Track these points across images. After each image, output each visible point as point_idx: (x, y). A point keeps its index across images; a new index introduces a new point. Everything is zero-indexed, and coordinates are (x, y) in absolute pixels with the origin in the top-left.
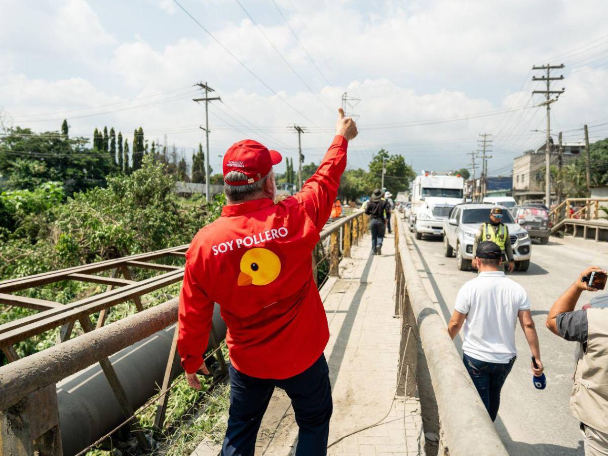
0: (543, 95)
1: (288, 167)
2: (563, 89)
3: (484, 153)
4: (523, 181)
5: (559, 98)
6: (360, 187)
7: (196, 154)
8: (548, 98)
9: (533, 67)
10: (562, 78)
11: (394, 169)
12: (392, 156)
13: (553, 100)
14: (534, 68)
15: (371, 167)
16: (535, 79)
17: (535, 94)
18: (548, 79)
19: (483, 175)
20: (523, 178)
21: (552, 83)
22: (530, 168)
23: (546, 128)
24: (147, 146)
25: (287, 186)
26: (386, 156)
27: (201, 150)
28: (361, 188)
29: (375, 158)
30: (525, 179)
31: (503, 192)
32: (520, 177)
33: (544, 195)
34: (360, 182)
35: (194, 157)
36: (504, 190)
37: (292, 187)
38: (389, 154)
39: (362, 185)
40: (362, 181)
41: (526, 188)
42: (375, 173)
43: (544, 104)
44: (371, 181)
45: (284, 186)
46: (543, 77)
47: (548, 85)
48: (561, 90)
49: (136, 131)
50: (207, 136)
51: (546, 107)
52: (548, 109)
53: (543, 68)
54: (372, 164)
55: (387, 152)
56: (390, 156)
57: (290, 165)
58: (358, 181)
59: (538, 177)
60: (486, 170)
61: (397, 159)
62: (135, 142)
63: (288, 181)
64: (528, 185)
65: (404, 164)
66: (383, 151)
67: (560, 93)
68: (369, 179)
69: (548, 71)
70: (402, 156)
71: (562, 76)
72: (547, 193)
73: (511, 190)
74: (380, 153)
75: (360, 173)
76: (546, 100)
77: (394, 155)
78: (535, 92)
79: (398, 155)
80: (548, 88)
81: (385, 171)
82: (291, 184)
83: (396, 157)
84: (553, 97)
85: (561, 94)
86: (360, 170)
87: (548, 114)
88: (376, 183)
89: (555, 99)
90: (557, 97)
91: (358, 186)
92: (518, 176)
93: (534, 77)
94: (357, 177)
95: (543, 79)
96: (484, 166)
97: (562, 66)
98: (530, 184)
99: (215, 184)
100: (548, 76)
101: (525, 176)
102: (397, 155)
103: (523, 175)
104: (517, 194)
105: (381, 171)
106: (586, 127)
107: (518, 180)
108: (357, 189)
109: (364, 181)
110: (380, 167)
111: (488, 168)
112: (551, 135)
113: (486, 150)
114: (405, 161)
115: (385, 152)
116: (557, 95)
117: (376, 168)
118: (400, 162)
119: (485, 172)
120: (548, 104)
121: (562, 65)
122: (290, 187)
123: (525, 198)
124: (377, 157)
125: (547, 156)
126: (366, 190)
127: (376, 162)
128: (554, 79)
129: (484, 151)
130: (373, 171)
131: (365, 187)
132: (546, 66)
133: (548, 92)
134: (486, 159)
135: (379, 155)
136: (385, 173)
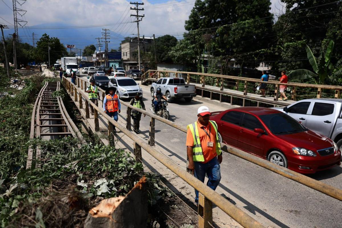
0: (135, 17)
2: (144, 15)
3: (106, 40)
4: (126, 55)
6: (30, 56)
8: (138, 19)
10: (143, 9)
11: (54, 46)
12: (52, 38)
13: (140, 20)
14: (131, 3)
15: (38, 45)
16: (131, 9)
18: (137, 9)
19: (106, 51)
20: (126, 54)
21: (139, 12)
22: (130, 49)
23: (137, 33)
31: (117, 61)
32: (125, 53)
33: (138, 64)
36: (118, 60)
38: (50, 37)
39: (32, 55)
40: (31, 52)
41: (128, 59)
42: (42, 49)
43: (136, 21)
44: (40, 53)
46: (135, 8)
47: (137, 12)
48: (143, 15)
51: (137, 23)
52: (138, 24)
53: (135, 3)
54: (39, 43)
55: (49, 36)
56: (50, 38)
59: (134, 54)
61: (55, 40)
64: (129, 58)
66: (46, 35)
67: (142, 17)
68: (38, 52)
70: (58, 39)
71: (143, 8)
72: (139, 62)
73: (122, 60)
74: (43, 35)
76: (136, 20)
78: (131, 15)
79: (56, 38)
81: (50, 48)
84: (140, 18)
87: (138, 26)
88: (43, 55)
89: (140, 19)
90: (142, 19)
91: (29, 56)
92: (124, 53)
93: (131, 8)
95: (135, 9)
96: (106, 47)
98: (130, 57)
101: (127, 53)
102: (54, 38)
103: (126, 53)
104: (125, 62)
106: (154, 35)
107: (124, 56)
108: (29, 58)
109: (33, 53)
110: (45, 45)
111: (108, 48)
113: (107, 38)
114: (60, 42)
115: (47, 35)
116: (141, 17)
117: (42, 46)
118: (57, 42)
119: (107, 50)
120: (138, 22)
121: (143, 3)
123: (128, 65)
124: (42, 38)
125: (138, 46)
126: (35, 58)
127: (41, 41)
128: (140, 10)
129: (106, 39)
130: (40, 47)
131: (35, 56)
132: (136, 3)
133: (137, 16)
134: (107, 43)
135: (44, 37)
136: (50, 49)
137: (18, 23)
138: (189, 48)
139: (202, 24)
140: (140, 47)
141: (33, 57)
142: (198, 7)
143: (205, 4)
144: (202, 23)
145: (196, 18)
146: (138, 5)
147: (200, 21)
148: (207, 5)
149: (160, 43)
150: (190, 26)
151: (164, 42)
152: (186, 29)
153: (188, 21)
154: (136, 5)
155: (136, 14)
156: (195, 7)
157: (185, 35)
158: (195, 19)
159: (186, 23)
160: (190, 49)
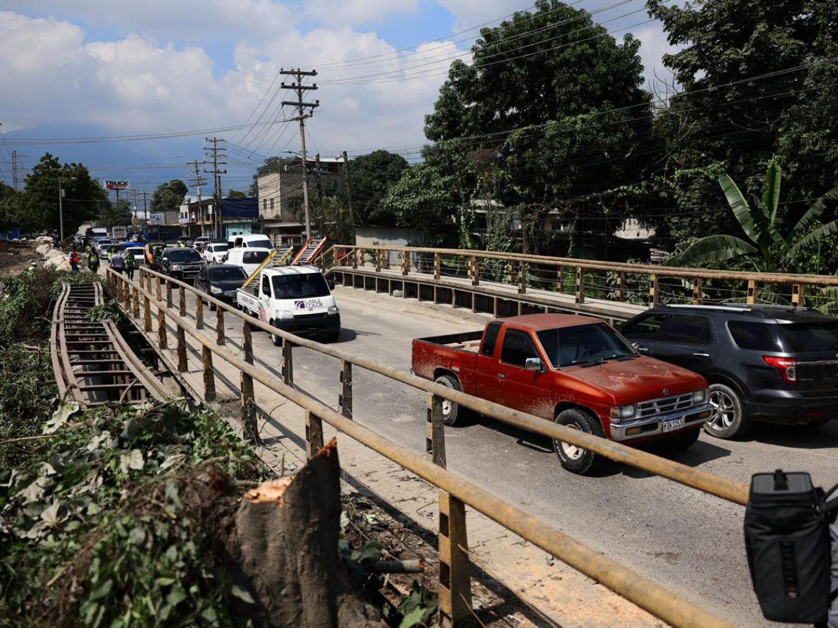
0: (293, 107)
2: (317, 102)
3: (215, 166)
4: (272, 208)
5: (314, 114)
6: (8, 215)
8: (301, 113)
9: (280, 71)
10: (314, 87)
11: (74, 187)
12: (66, 164)
13: (307, 116)
14: (282, 73)
15: (30, 184)
16: (283, 86)
17: (285, 106)
18: (300, 88)
19: (215, 196)
20: (272, 204)
21: (305, 93)
22: (281, 189)
23: (301, 149)
26: (55, 164)
28: (14, 218)
29: (36, 168)
30: (275, 206)
31: (247, 223)
32: (268, 202)
33: (303, 228)
36: (249, 221)
38: (61, 162)
40: (9, 204)
41: (277, 216)
42: (40, 194)
43: (297, 119)
44: (34, 206)
46: (294, 84)
47: (300, 96)
48: (314, 103)
51: (298, 123)
52: (302, 125)
53: (292, 73)
54: (32, 179)
55: (57, 159)
56: (63, 165)
59: (292, 204)
60: (220, 192)
61: (76, 169)
64: (279, 213)
66: (48, 156)
67: (314, 106)
69: (299, 78)
71: (315, 85)
72: (307, 224)
73: (259, 221)
74: (42, 160)
76: (297, 115)
77: (69, 164)
78: (284, 103)
79: (78, 164)
80: (300, 99)
81: (63, 193)
83: (73, 167)
84: (306, 111)
85: (315, 109)
87: (303, 131)
88: (43, 210)
89: (309, 114)
90: (311, 112)
92: (265, 200)
93: (283, 84)
95: (293, 86)
96: (216, 185)
97: (314, 73)
98: (282, 211)
100: (300, 84)
101: (275, 201)
102: (74, 165)
103: (272, 200)
104: (267, 226)
106: (345, 153)
107: (265, 207)
110: (48, 185)
111: (222, 187)
113: (217, 161)
114: (89, 175)
115: (53, 158)
116: (311, 108)
117: (41, 186)
119: (218, 193)
120: (301, 119)
121: (314, 71)
123: (278, 231)
124: (39, 166)
125: (305, 183)
126: (22, 221)
127: (37, 174)
128: (306, 88)
129: (215, 164)
130: (35, 190)
131: (20, 215)
132: (296, 70)
133: (300, 105)
134: (218, 175)
135: (43, 163)
136: (63, 195)
138: (435, 187)
139: (470, 124)
140: (308, 184)
142: (456, 79)
143: (474, 72)
144: (467, 122)
145: (454, 109)
146: (301, 76)
147: (463, 114)
148: (479, 75)
149: (362, 171)
150: (440, 129)
151: (373, 170)
152: (428, 137)
153: (433, 117)
154: (297, 76)
155: (297, 100)
156: (449, 80)
157: (427, 152)
158: (450, 111)
159: (428, 121)
160: (438, 188)
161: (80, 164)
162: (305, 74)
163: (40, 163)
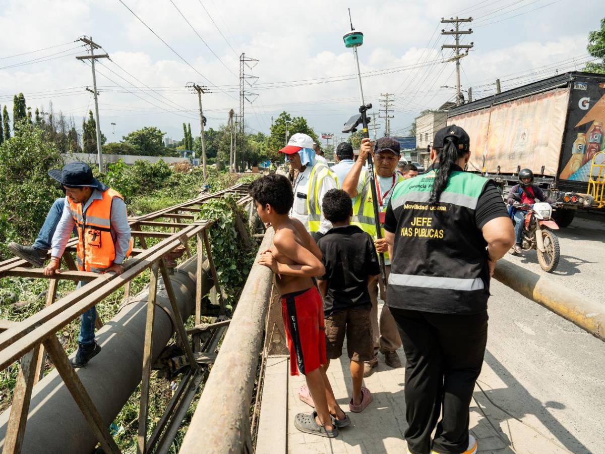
0: (451, 49)
1: (186, 133)
2: (472, 43)
3: (387, 113)
5: (469, 53)
6: (262, 151)
7: (87, 122)
8: (458, 53)
9: (441, 20)
10: (470, 32)
12: (294, 118)
13: (462, 56)
14: (443, 22)
15: (273, 131)
16: (444, 32)
17: (445, 49)
18: (458, 33)
19: (386, 135)
20: (427, 138)
21: (462, 37)
22: (434, 125)
23: (456, 83)
24: (30, 114)
25: (185, 153)
26: (288, 119)
27: (92, 117)
28: (263, 153)
29: (277, 121)
30: (429, 139)
31: (407, 152)
34: (262, 147)
35: (84, 125)
36: (409, 150)
37: (191, 154)
38: (292, 117)
39: (263, 150)
40: (263, 145)
42: (278, 137)
43: (453, 60)
44: (274, 144)
45: (183, 153)
47: (457, 39)
48: (469, 44)
49: (16, 96)
50: (96, 99)
51: (455, 62)
52: (458, 64)
53: (452, 21)
54: (274, 128)
55: (289, 115)
56: (292, 119)
57: (188, 131)
58: (259, 145)
60: (389, 130)
61: (299, 121)
62: (16, 110)
63: (187, 147)
65: (306, 126)
66: (285, 113)
67: (469, 47)
68: (271, 143)
69: (457, 24)
70: (304, 118)
71: (470, 30)
73: (416, 150)
74: (281, 115)
75: (260, 138)
76: (455, 55)
77: (296, 118)
78: (444, 46)
79: (300, 118)
80: (457, 42)
82: (189, 151)
83: (298, 120)
84: (463, 51)
85: (470, 49)
86: (260, 134)
87: (458, 69)
89: (465, 53)
90: (467, 51)
91: (260, 150)
92: (421, 135)
93: (443, 31)
94: (258, 141)
95: (452, 32)
96: (386, 126)
97: (470, 20)
99: (110, 154)
100: (457, 29)
101: (429, 135)
102: (299, 118)
103: (427, 134)
104: (422, 153)
105: (285, 134)
106: (498, 80)
107: (421, 140)
108: (259, 154)
109: (265, 145)
110: (283, 131)
111: (390, 128)
112: (461, 91)
113: (388, 110)
114: (307, 124)
115: (287, 114)
116: (466, 49)
117: (278, 132)
118: (302, 124)
119: (387, 132)
120: (458, 59)
121: (470, 18)
122: (189, 154)
124: (279, 119)
126: (268, 154)
127: (278, 125)
128: (462, 33)
129: (386, 111)
130: (275, 134)
131: (267, 151)
132: (455, 18)
133: (458, 47)
134: (388, 119)
135: (281, 117)
136: (288, 135)
137: (245, 99)
141: (264, 152)
146: (459, 23)
152: (592, 54)
153: (599, 34)
154: (455, 23)
155: (455, 44)
161: (302, 118)
162: (463, 21)
163: (279, 117)
